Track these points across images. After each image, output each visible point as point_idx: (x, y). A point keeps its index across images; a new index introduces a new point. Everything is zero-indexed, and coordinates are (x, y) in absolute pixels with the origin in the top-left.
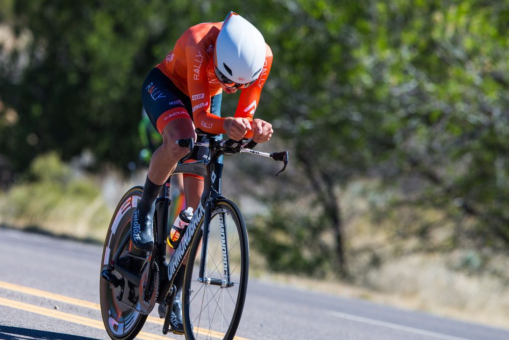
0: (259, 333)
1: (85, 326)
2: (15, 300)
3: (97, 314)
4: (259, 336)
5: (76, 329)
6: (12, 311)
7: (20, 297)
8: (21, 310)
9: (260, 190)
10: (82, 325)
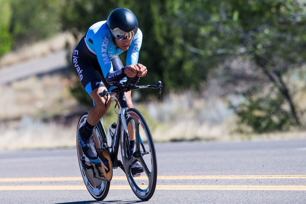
0: (263, 170)
1: (163, 190)
2: (119, 185)
3: (168, 181)
4: (264, 172)
5: (158, 193)
6: (119, 191)
7: (121, 183)
8: (124, 190)
9: (239, 89)
10: (161, 190)
